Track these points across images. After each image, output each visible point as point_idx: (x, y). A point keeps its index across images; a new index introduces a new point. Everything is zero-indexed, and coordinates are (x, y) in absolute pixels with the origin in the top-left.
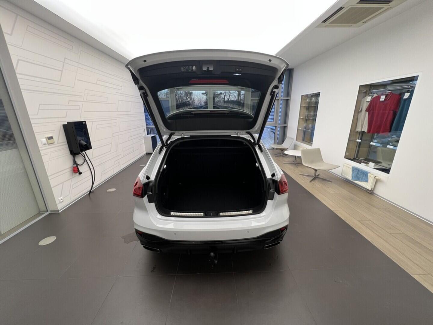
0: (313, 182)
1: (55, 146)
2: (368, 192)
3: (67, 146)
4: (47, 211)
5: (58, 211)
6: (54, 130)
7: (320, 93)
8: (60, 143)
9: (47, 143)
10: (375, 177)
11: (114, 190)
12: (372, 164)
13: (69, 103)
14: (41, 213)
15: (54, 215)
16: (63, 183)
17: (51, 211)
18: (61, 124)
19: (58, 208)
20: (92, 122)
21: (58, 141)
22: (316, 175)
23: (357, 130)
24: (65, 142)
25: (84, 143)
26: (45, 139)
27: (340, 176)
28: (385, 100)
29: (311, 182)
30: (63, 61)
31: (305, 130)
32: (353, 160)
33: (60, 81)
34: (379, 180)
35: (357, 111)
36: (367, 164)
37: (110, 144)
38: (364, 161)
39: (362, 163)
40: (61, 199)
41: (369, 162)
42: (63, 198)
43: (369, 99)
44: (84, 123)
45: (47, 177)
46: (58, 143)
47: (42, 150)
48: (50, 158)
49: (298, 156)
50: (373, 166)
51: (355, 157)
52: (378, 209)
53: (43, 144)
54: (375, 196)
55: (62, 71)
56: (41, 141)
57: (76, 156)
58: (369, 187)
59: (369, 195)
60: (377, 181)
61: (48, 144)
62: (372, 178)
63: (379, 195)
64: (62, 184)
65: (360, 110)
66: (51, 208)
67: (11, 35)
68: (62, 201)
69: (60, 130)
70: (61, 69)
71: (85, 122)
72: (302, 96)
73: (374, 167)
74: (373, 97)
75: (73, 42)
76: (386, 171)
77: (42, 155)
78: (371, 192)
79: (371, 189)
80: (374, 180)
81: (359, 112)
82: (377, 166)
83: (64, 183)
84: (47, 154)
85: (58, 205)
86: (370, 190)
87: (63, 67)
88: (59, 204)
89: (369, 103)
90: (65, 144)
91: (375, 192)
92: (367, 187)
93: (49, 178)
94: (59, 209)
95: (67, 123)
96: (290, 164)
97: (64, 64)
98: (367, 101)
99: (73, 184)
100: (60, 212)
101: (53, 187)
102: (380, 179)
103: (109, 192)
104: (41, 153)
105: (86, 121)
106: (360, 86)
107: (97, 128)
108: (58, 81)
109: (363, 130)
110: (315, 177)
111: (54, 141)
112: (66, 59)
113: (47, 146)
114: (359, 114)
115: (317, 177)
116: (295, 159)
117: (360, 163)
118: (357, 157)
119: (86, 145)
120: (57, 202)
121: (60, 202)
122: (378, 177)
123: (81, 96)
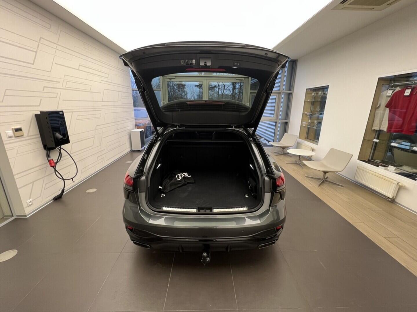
0: (321, 186)
1: (24, 139)
2: (389, 201)
3: (40, 139)
4: (13, 216)
5: (26, 216)
6: (24, 121)
7: (329, 86)
8: (31, 136)
9: (13, 136)
10: (398, 184)
11: (94, 190)
12: (391, 168)
13: (43, 90)
14: (5, 217)
15: (21, 220)
16: (33, 182)
17: (17, 216)
18: (33, 114)
19: (26, 212)
20: (72, 112)
21: (28, 134)
22: (325, 179)
23: (373, 128)
24: (37, 135)
25: (61, 137)
26: (11, 131)
27: (353, 181)
28: (410, 94)
29: (319, 186)
30: (38, 41)
31: (309, 127)
32: (369, 162)
33: (33, 64)
34: (403, 187)
35: (375, 107)
36: (386, 168)
37: (92, 138)
38: (381, 164)
39: (380, 166)
40: (30, 202)
41: (389, 165)
42: (32, 201)
43: (390, 93)
44: (61, 113)
45: (13, 176)
46: (28, 136)
47: (7, 144)
48: (17, 153)
49: (302, 156)
50: (394, 169)
51: (370, 159)
52: (404, 222)
53: (8, 137)
54: (397, 205)
55: (36, 52)
56: (6, 133)
57: (51, 150)
58: (390, 195)
59: (391, 204)
60: (400, 188)
61: (16, 137)
62: (394, 185)
63: (402, 204)
64: (32, 184)
65: (378, 106)
66: (17, 213)
68: (31, 203)
69: (32, 119)
70: (35, 50)
71: (62, 111)
72: (307, 89)
73: (395, 172)
74: (394, 91)
75: (52, 20)
76: (411, 176)
77: (6, 150)
78: (392, 201)
79: (393, 197)
80: (396, 186)
81: (376, 108)
82: (398, 170)
83: (35, 183)
84: (14, 149)
85: (25, 209)
86: (391, 198)
87: (38, 48)
88: (27, 208)
89: (390, 98)
90: (37, 138)
91: (397, 200)
92: (388, 194)
93: (16, 177)
94: (27, 214)
95: (39, 113)
96: (293, 164)
97: (39, 44)
98: (387, 96)
99: (46, 184)
100: (27, 217)
101: (21, 188)
102: (405, 186)
103: (89, 193)
104: (6, 147)
105: (64, 112)
106: (379, 78)
107: (77, 119)
108: (30, 63)
109: (381, 129)
110: (323, 181)
111: (23, 133)
112: (42, 38)
113: (14, 140)
114: (377, 111)
115: (326, 181)
116: (299, 159)
117: (378, 166)
118: (372, 159)
119: (62, 138)
120: (25, 205)
121: (29, 205)
122: (402, 183)
123: (59, 82)
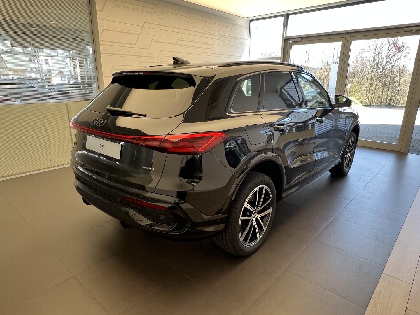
13: (140, 64)
30: (143, 25)
55: (139, 35)
67: (102, 11)
70: (139, 33)
87: (141, 31)
97: (142, 28)
108: (134, 44)
112: (146, 22)
123: (155, 57)
